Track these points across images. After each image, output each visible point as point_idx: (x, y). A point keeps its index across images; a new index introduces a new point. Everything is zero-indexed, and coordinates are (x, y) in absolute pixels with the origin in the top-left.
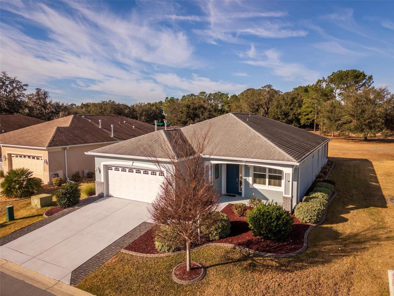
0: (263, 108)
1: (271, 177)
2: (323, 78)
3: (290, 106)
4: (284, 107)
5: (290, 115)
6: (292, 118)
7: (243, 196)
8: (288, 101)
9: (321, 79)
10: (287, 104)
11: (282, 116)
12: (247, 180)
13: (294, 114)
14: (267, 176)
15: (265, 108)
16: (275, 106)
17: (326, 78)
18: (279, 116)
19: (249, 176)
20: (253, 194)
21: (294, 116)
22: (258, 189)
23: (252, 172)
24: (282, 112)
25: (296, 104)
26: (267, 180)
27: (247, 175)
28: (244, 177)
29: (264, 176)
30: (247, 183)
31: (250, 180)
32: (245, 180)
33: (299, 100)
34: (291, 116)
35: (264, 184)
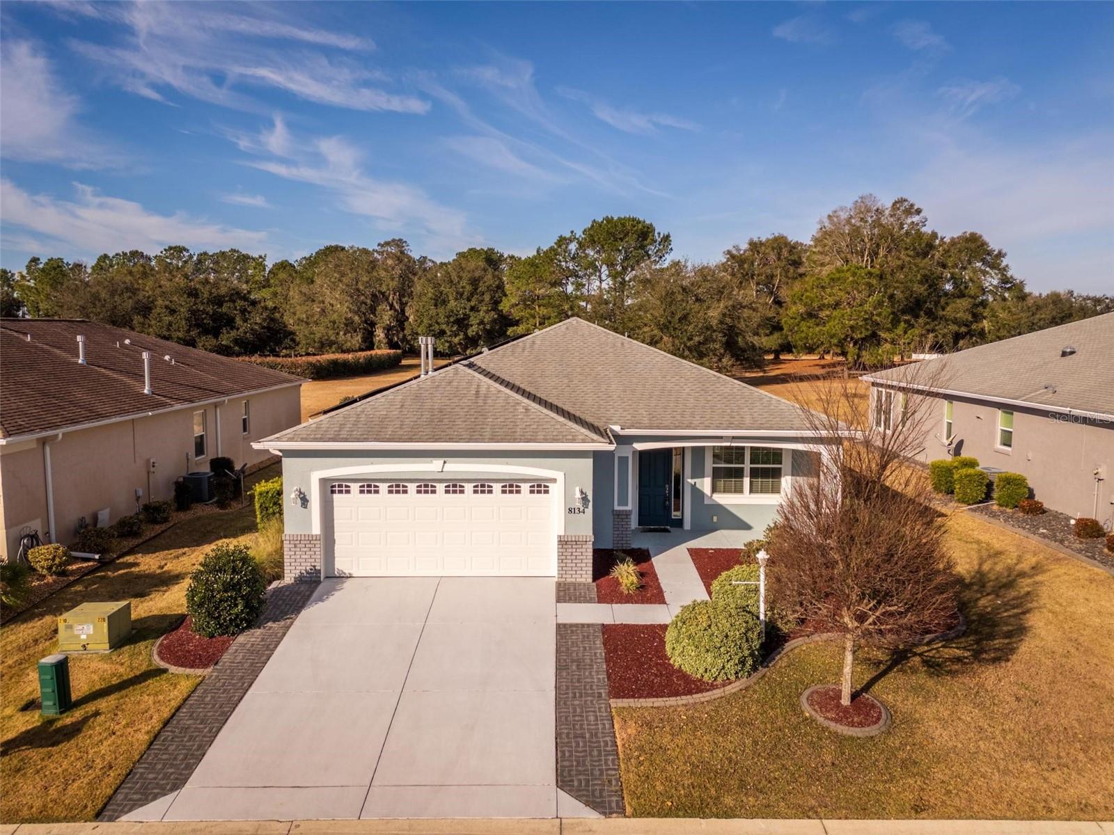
0: (388, 303)
1: (754, 474)
2: (572, 232)
3: (469, 300)
4: (452, 303)
5: (472, 326)
6: (477, 333)
7: (687, 525)
8: (463, 287)
9: (568, 235)
10: (462, 295)
11: (452, 326)
12: (697, 486)
13: (482, 322)
14: (747, 472)
15: (395, 303)
16: (431, 299)
17: (579, 233)
18: (444, 327)
19: (703, 476)
20: (715, 519)
21: (481, 327)
22: (727, 507)
23: (709, 464)
24: (450, 316)
25: (483, 294)
26: (747, 481)
27: (698, 473)
28: (689, 480)
29: (739, 474)
30: (697, 494)
31: (705, 484)
32: (694, 487)
33: (491, 285)
34: (475, 328)
35: (739, 490)
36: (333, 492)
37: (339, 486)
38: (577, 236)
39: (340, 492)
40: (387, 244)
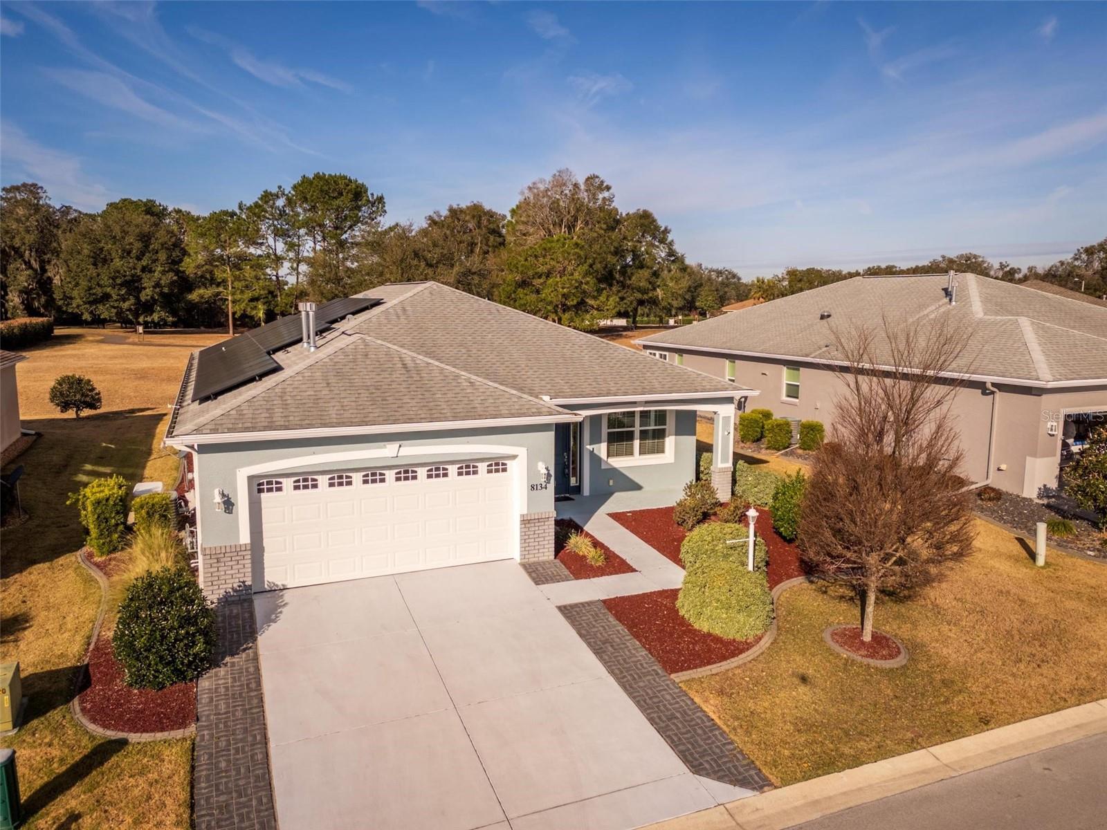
0: (24, 261)
1: (644, 435)
2: (280, 187)
3: (139, 259)
4: (117, 263)
5: (145, 288)
6: (152, 297)
7: (586, 491)
8: (131, 244)
9: (274, 190)
10: (129, 253)
11: (119, 289)
12: (595, 452)
13: (157, 285)
14: (637, 434)
15: (33, 262)
16: (89, 256)
17: (288, 189)
18: (109, 290)
19: (600, 442)
20: (611, 483)
21: (158, 290)
22: (621, 470)
23: (605, 431)
24: (117, 277)
25: (157, 253)
26: (637, 443)
27: (596, 440)
28: (588, 447)
29: (629, 436)
30: (595, 459)
31: (602, 449)
32: (592, 452)
33: (166, 243)
34: (149, 291)
35: (630, 453)
36: (260, 491)
37: (268, 483)
38: (286, 192)
39: (270, 490)
40: (16, 189)
